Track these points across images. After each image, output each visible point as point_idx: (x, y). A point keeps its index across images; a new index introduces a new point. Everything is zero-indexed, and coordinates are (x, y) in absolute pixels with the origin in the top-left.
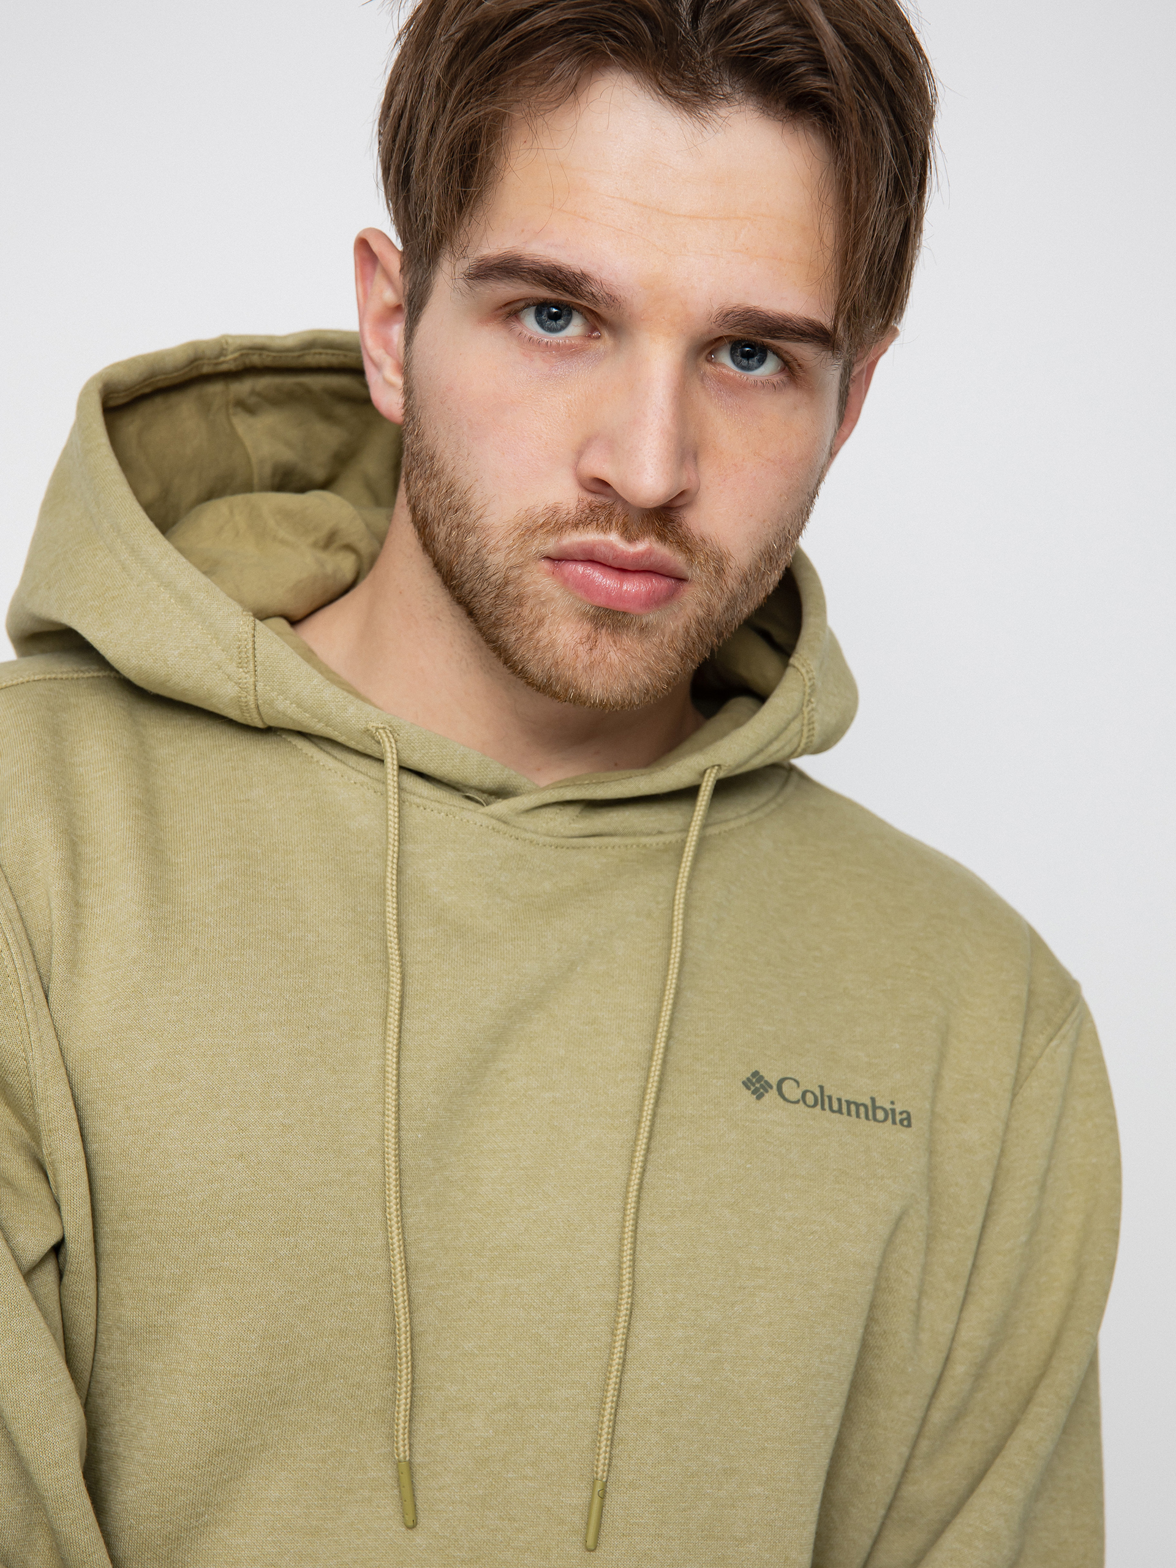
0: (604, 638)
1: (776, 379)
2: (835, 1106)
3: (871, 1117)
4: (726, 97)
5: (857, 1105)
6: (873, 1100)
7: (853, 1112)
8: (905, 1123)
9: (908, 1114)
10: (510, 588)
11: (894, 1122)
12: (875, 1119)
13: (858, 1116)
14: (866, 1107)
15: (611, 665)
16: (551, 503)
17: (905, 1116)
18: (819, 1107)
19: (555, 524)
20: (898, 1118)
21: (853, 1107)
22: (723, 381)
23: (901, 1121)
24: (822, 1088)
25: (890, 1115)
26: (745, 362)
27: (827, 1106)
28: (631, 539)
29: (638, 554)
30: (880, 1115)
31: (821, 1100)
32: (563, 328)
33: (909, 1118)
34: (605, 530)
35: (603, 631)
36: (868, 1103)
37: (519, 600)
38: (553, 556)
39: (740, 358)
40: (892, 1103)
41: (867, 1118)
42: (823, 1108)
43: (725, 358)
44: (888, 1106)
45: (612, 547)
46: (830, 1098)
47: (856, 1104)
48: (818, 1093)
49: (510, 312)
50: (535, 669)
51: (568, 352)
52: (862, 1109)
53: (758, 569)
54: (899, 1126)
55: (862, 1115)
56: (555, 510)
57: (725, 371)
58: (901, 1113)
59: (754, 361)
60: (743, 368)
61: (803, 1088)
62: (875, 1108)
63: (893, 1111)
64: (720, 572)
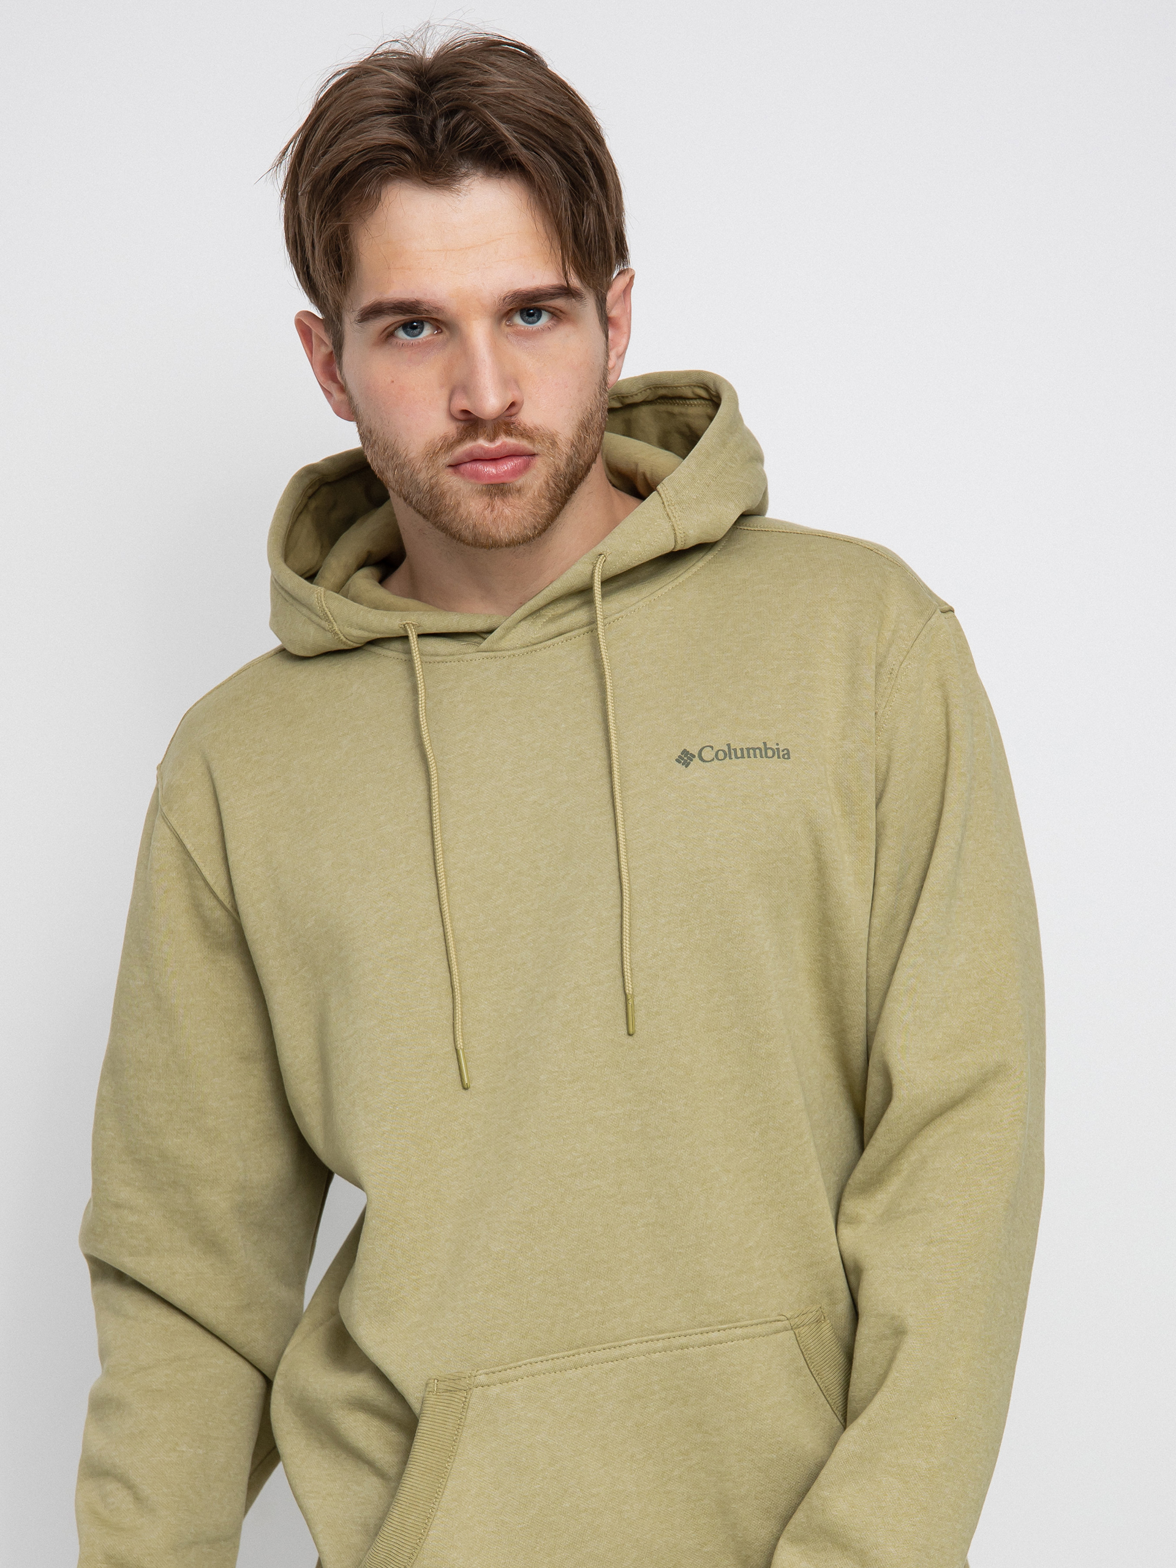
0: (498, 502)
1: (550, 324)
2: (739, 754)
3: (764, 755)
4: (466, 175)
5: (754, 749)
6: (765, 743)
7: (752, 755)
8: (786, 756)
9: (788, 750)
10: (435, 490)
11: (779, 757)
12: (767, 757)
13: (755, 756)
14: (760, 749)
15: (506, 518)
16: (442, 434)
17: (785, 752)
18: (728, 758)
19: (449, 445)
20: (781, 754)
21: (751, 751)
22: (519, 334)
23: (784, 755)
24: (729, 745)
25: (776, 752)
26: (531, 319)
27: (733, 756)
28: (492, 439)
29: (498, 447)
30: (770, 753)
31: (730, 753)
32: (420, 333)
33: (788, 754)
34: (475, 439)
35: (496, 498)
36: (762, 746)
37: (443, 494)
38: (452, 464)
39: (527, 318)
40: (777, 744)
41: (761, 757)
42: (730, 758)
43: (518, 320)
44: (775, 747)
45: (482, 448)
46: (735, 750)
47: (752, 748)
48: (727, 750)
49: (388, 336)
50: (467, 534)
51: (427, 344)
52: (758, 751)
53: (580, 437)
54: (782, 759)
55: (758, 756)
56: (445, 438)
57: (519, 328)
58: (783, 751)
59: (535, 318)
60: (530, 323)
61: (716, 750)
62: (766, 749)
63: (778, 749)
64: (554, 443)
